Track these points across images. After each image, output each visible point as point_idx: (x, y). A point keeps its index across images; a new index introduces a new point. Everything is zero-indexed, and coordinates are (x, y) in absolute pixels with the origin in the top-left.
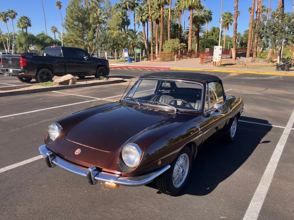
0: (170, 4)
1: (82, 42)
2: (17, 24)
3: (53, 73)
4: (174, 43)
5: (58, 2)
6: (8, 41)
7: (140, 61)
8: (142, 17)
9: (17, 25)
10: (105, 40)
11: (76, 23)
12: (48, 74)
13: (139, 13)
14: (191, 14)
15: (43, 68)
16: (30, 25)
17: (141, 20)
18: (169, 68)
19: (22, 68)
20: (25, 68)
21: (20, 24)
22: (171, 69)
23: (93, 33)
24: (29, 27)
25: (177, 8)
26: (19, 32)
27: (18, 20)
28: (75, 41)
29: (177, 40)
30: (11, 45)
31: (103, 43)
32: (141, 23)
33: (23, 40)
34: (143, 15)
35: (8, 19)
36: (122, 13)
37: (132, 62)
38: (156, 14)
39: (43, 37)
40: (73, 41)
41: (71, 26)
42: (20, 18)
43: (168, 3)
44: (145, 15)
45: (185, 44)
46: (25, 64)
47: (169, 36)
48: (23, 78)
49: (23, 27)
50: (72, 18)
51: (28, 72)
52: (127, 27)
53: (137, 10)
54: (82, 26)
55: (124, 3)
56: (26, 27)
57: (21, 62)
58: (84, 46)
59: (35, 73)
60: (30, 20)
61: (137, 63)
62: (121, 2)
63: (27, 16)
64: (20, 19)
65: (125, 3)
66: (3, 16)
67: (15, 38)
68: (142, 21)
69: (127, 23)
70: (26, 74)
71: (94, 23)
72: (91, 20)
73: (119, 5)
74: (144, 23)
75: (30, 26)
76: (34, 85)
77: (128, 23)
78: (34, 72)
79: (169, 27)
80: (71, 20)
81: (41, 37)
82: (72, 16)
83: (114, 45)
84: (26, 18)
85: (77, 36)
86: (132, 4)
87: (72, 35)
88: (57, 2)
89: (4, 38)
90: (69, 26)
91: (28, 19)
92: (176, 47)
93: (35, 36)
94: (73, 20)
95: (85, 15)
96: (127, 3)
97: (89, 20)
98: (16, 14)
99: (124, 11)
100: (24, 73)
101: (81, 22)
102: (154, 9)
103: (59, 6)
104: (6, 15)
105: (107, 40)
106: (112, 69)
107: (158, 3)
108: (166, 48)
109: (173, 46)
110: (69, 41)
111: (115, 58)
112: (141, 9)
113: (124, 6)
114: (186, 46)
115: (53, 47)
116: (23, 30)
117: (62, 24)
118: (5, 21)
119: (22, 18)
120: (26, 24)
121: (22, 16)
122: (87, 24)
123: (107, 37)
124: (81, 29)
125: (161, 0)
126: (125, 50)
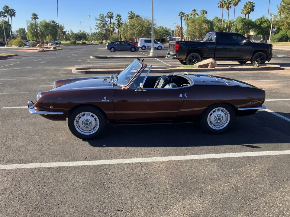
2: (241, 11)
3: (201, 57)
12: (197, 58)
15: (192, 53)
16: (253, 10)
19: (175, 52)
20: (177, 52)
21: (244, 10)
26: (238, 18)
27: (244, 6)
33: (240, 26)
39: (262, 21)
41: (286, 7)
46: (178, 49)
48: (183, 61)
49: (246, 13)
51: (179, 56)
56: (249, 13)
57: (175, 47)
59: (185, 56)
60: (254, 5)
63: (252, 1)
64: (245, 5)
70: (177, 57)
75: (253, 11)
76: (180, 66)
81: (259, 22)
84: (251, 3)
87: (286, 17)
89: (224, 25)
90: (284, 7)
91: (252, 4)
100: (175, 57)
104: (229, 3)
110: (281, 24)
116: (246, 15)
117: (277, 6)
118: (228, 9)
119: (247, 4)
120: (250, 10)
121: (248, 2)
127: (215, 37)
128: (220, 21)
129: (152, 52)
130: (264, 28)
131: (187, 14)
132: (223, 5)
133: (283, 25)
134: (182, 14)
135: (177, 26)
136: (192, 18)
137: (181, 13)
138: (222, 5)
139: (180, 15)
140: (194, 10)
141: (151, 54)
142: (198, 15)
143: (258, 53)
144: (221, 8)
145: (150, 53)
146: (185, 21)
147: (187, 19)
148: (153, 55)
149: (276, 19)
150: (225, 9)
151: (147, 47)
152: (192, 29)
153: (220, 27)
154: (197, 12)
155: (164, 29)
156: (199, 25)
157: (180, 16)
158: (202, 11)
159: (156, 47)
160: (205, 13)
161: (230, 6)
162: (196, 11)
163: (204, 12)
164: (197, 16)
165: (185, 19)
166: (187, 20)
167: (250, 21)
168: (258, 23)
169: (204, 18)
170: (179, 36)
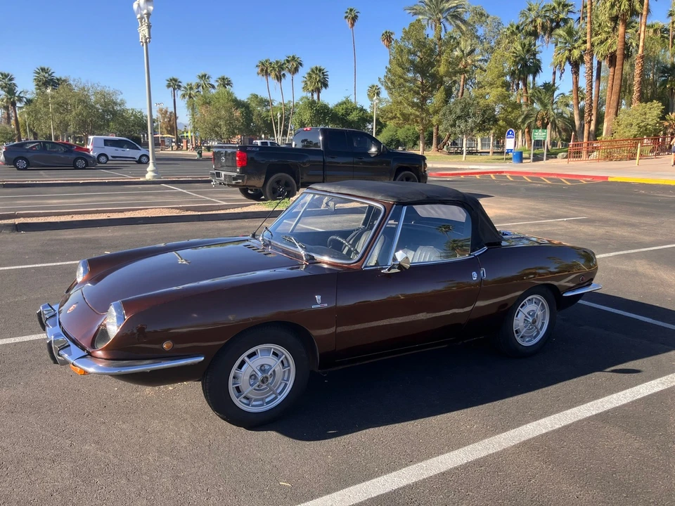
0: (644, 13)
1: (417, 116)
3: (297, 182)
4: (645, 114)
5: (386, 33)
6: (281, 118)
7: (542, 160)
8: (570, 51)
9: (303, 86)
10: (462, 110)
11: (410, 75)
12: (287, 185)
13: (566, 43)
15: (279, 172)
16: (326, 85)
17: (568, 59)
18: (607, 178)
19: (238, 170)
20: (243, 171)
21: (309, 83)
22: (610, 180)
23: (443, 95)
24: (324, 89)
26: (301, 100)
27: (306, 76)
28: (403, 114)
29: (655, 105)
30: (286, 126)
31: (459, 118)
32: (568, 67)
33: (307, 116)
34: (576, 45)
35: (284, 74)
36: (523, 46)
37: (522, 162)
38: (609, 41)
39: (347, 109)
40: (398, 115)
41: (397, 83)
42: (309, 71)
43: (640, 11)
44: (579, 46)
46: (244, 163)
47: (636, 95)
48: (249, 192)
49: (313, 90)
50: (400, 65)
51: (248, 179)
52: (534, 79)
53: (560, 36)
54: (422, 83)
55: (532, 22)
56: (318, 91)
57: (237, 158)
58: (423, 125)
59: (263, 180)
60: (327, 75)
61: (536, 163)
62: (523, 20)
63: (322, 68)
64: (309, 74)
65: (534, 21)
66: (275, 70)
67: (294, 113)
68: (570, 63)
69: (533, 70)
70: (245, 181)
71: (448, 74)
72: (442, 67)
73: (518, 28)
74: (576, 66)
75: (326, 88)
76: (255, 204)
77: (536, 69)
78: (260, 179)
79: (638, 72)
80: (399, 71)
81: (343, 109)
82: (400, 60)
83: (484, 122)
84: (320, 70)
85: (409, 105)
86: (552, 21)
87: (398, 102)
88: (384, 32)
89: (275, 113)
90: (392, 83)
91: (323, 73)
92: (650, 123)
93: (331, 106)
94: (403, 69)
95: (430, 55)
96: (539, 21)
97: (439, 66)
98: (301, 64)
99: (527, 41)
100: (240, 181)
101: (419, 72)
102: (606, 29)
103: (387, 40)
104: (281, 68)
105: (468, 112)
106: (462, 176)
107: (611, 14)
109: (643, 121)
110: (390, 115)
111: (489, 152)
112: (570, 33)
113: (531, 28)
115: (307, 130)
116: (312, 95)
117: (379, 79)
118: (279, 78)
119: (313, 71)
120: (319, 84)
121: (314, 67)
122: (433, 76)
123: (469, 104)
124: (419, 88)
125: (620, 7)
126: (509, 134)
127: (321, 138)
128: (265, 103)
129: (153, 171)
130: (353, 122)
131: (188, 85)
132: (269, 71)
133: (394, 117)
134: (174, 84)
135: (161, 110)
136: (202, 93)
137: (171, 80)
138: (266, 71)
139: (169, 86)
140: (203, 77)
141: (149, 176)
142: (213, 87)
143: (403, 173)
144: (263, 75)
145: (147, 172)
146: (186, 99)
147: (190, 94)
148: (154, 176)
149: (381, 106)
150: (272, 80)
151: (110, 158)
152: (212, 118)
153: (267, 116)
154: (212, 81)
155: (135, 116)
156: (226, 111)
157: (171, 89)
158: (219, 79)
159: (134, 158)
160: (228, 84)
161: (282, 73)
162: (208, 78)
163: (226, 82)
164: (213, 91)
165: (184, 96)
166: (190, 97)
167: (325, 107)
168: (341, 112)
169: (230, 94)
170: (169, 132)
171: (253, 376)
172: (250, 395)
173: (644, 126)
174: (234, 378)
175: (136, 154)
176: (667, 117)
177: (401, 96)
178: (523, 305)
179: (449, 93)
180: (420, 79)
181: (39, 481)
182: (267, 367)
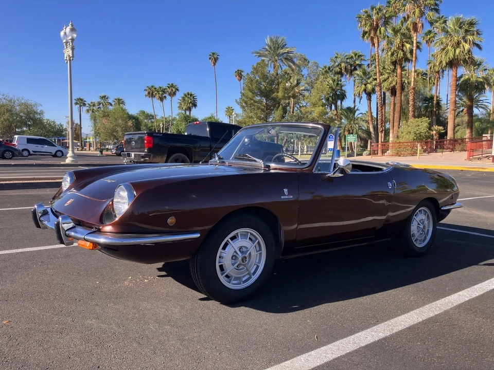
0: (414, 59)
2: (178, 105)
3: (190, 160)
4: (419, 126)
5: (238, 70)
6: (163, 127)
7: (354, 156)
8: (365, 85)
11: (258, 98)
13: (362, 80)
14: (454, 74)
15: (177, 153)
16: (195, 105)
17: (365, 90)
19: (146, 150)
20: (150, 150)
21: (183, 104)
23: (281, 113)
24: (194, 108)
25: (431, 68)
26: (178, 115)
27: (181, 99)
29: (424, 120)
32: (364, 96)
33: (182, 126)
34: (369, 81)
35: (165, 96)
36: (334, 81)
38: (390, 79)
41: (249, 103)
42: (183, 95)
43: (410, 59)
44: (371, 82)
45: (441, 128)
46: (151, 146)
47: (411, 114)
49: (186, 109)
50: (251, 91)
52: (341, 103)
53: (358, 75)
54: (266, 103)
55: (338, 65)
56: (189, 109)
57: (146, 142)
60: (196, 99)
61: (350, 158)
62: (333, 64)
63: (193, 93)
64: (183, 97)
65: (340, 64)
66: (159, 94)
67: (172, 125)
68: (365, 93)
69: (341, 97)
70: (151, 159)
71: (284, 98)
72: (280, 92)
73: (329, 68)
74: (369, 95)
75: (195, 108)
77: (343, 97)
78: (163, 158)
79: (412, 98)
80: (250, 94)
82: (251, 88)
84: (191, 95)
85: (258, 118)
86: (351, 65)
87: (249, 117)
88: (237, 70)
89: (158, 124)
90: (246, 103)
91: (193, 97)
92: (422, 132)
94: (253, 93)
95: (271, 85)
96: (343, 65)
97: (278, 92)
98: (178, 90)
99: (336, 78)
100: (148, 158)
101: (264, 96)
102: (388, 71)
103: (239, 76)
104: (163, 92)
107: (391, 60)
108: (405, 133)
109: (417, 130)
112: (365, 73)
113: (338, 69)
114: (443, 131)
115: (196, 124)
116: (185, 112)
117: (236, 100)
118: (161, 99)
119: (185, 95)
120: (191, 104)
121: (186, 92)
122: (274, 100)
123: (301, 117)
124: (264, 106)
125: (397, 55)
126: (330, 138)
127: (208, 129)
128: (150, 117)
129: (71, 157)
131: (92, 103)
132: (154, 94)
134: (80, 102)
136: (102, 109)
137: (78, 99)
138: (152, 94)
139: (76, 104)
140: (104, 97)
142: (111, 105)
144: (149, 97)
145: (67, 158)
146: (90, 113)
147: (93, 110)
148: (72, 161)
149: (238, 119)
150: (156, 101)
151: (31, 153)
152: (112, 126)
153: (152, 126)
154: (110, 101)
155: (50, 125)
156: (122, 120)
157: (78, 106)
158: (116, 99)
159: (51, 153)
160: (122, 103)
162: (107, 98)
163: (120, 101)
164: (110, 107)
165: (88, 111)
166: (93, 112)
169: (124, 110)
170: (75, 138)
171: (234, 257)
172: (231, 274)
173: (419, 134)
174: (220, 257)
175: (53, 150)
176: (432, 128)
177: (251, 112)
178: (416, 215)
179: (285, 111)
180: (265, 101)
181: (53, 348)
182: (244, 249)
